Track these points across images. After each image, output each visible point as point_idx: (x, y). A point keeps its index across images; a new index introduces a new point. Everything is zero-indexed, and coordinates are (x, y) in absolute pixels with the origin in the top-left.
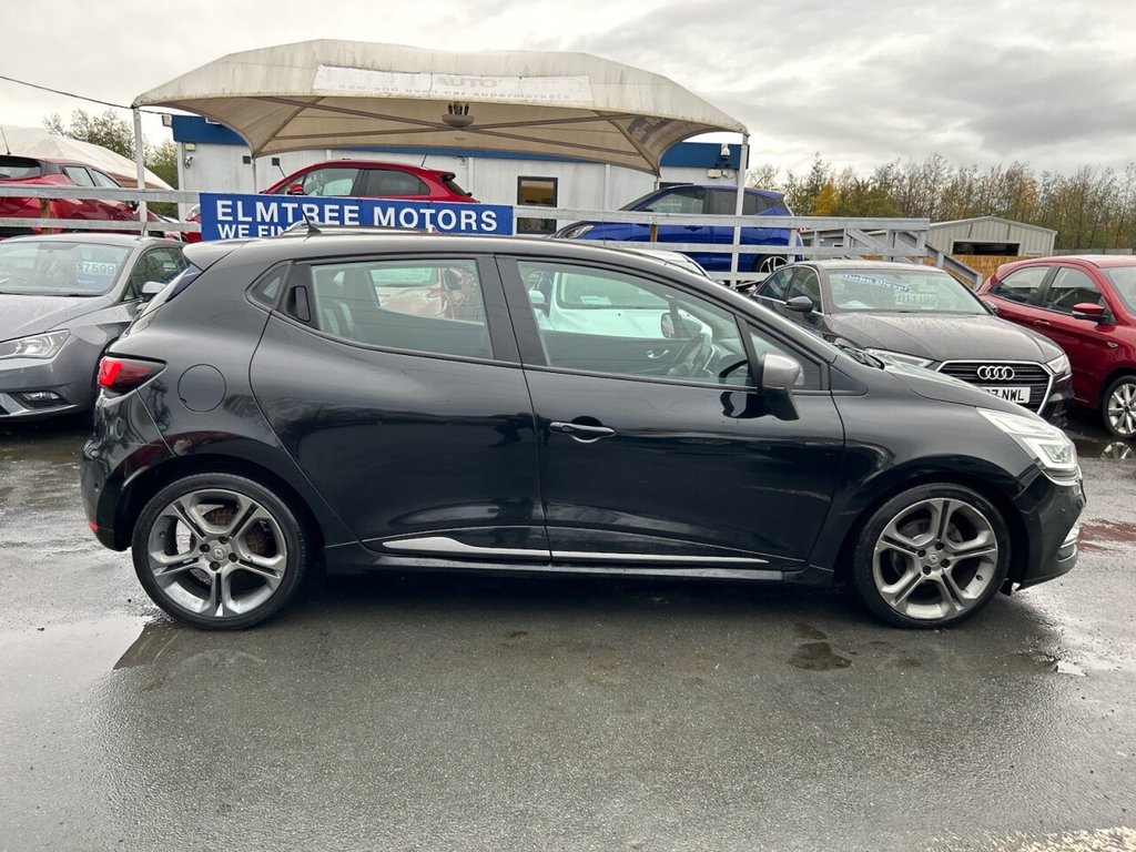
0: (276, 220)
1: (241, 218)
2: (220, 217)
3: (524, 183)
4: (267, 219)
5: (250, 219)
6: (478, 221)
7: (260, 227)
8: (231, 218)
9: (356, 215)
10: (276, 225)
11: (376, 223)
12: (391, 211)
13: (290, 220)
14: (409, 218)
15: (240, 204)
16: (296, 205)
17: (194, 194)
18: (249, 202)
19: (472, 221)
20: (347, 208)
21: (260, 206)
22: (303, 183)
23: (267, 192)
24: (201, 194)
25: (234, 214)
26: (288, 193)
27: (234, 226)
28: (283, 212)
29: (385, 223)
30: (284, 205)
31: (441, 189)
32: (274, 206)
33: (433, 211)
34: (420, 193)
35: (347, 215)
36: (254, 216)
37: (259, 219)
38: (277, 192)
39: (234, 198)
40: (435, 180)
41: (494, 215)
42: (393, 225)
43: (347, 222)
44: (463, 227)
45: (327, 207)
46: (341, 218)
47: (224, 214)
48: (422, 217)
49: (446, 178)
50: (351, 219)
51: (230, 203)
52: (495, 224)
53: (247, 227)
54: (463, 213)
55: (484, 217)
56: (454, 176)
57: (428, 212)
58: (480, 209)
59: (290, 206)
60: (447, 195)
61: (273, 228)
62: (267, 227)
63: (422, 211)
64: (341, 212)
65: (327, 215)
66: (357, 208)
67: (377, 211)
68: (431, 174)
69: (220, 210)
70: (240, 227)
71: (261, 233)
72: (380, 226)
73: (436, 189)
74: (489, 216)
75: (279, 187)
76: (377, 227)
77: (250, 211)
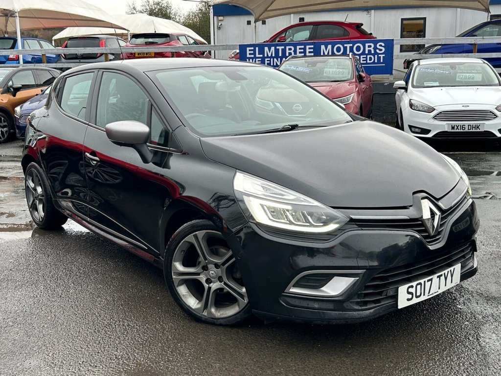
0: (273, 55)
1: (257, 55)
2: (248, 56)
3: (405, 22)
4: (270, 55)
5: (261, 56)
6: (375, 48)
7: (266, 59)
8: (253, 56)
9: (312, 50)
10: (273, 58)
11: (322, 54)
12: (330, 47)
13: (280, 55)
14: (338, 50)
15: (257, 48)
16: (283, 47)
17: (237, 45)
18: (261, 47)
19: (372, 49)
20: (308, 47)
21: (266, 49)
22: (285, 35)
23: (267, 41)
24: (240, 45)
25: (254, 54)
26: (278, 41)
27: (254, 60)
28: (277, 51)
29: (326, 54)
30: (277, 48)
31: (356, 33)
32: (273, 49)
33: (351, 45)
34: (344, 36)
35: (308, 50)
36: (263, 54)
37: (266, 56)
38: (272, 41)
39: (254, 46)
40: (352, 28)
41: (383, 45)
42: (330, 54)
43: (308, 54)
44: (367, 52)
45: (298, 47)
46: (305, 52)
47: (250, 54)
48: (345, 48)
49: (358, 27)
50: (310, 52)
51: (252, 48)
52: (384, 50)
53: (260, 59)
54: (367, 45)
55: (378, 46)
56: (362, 25)
57: (348, 46)
58: (376, 42)
59: (280, 48)
60: (359, 35)
61: (272, 59)
62: (269, 59)
63: (345, 45)
64: (305, 49)
65: (298, 51)
66: (312, 46)
67: (323, 47)
68: (350, 25)
69: (248, 52)
70: (257, 60)
71: (266, 62)
72: (324, 55)
73: (353, 33)
74: (381, 45)
75: (273, 39)
76: (322, 56)
77: (262, 52)
